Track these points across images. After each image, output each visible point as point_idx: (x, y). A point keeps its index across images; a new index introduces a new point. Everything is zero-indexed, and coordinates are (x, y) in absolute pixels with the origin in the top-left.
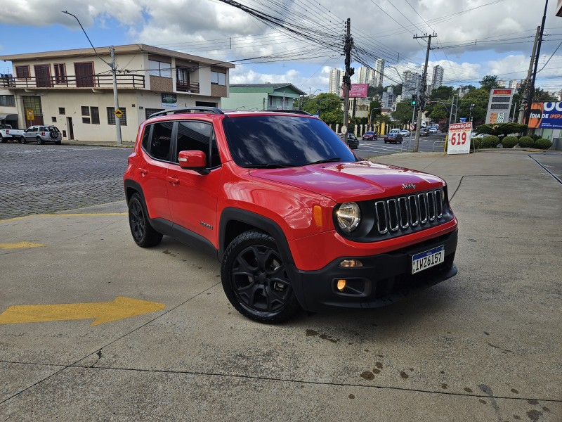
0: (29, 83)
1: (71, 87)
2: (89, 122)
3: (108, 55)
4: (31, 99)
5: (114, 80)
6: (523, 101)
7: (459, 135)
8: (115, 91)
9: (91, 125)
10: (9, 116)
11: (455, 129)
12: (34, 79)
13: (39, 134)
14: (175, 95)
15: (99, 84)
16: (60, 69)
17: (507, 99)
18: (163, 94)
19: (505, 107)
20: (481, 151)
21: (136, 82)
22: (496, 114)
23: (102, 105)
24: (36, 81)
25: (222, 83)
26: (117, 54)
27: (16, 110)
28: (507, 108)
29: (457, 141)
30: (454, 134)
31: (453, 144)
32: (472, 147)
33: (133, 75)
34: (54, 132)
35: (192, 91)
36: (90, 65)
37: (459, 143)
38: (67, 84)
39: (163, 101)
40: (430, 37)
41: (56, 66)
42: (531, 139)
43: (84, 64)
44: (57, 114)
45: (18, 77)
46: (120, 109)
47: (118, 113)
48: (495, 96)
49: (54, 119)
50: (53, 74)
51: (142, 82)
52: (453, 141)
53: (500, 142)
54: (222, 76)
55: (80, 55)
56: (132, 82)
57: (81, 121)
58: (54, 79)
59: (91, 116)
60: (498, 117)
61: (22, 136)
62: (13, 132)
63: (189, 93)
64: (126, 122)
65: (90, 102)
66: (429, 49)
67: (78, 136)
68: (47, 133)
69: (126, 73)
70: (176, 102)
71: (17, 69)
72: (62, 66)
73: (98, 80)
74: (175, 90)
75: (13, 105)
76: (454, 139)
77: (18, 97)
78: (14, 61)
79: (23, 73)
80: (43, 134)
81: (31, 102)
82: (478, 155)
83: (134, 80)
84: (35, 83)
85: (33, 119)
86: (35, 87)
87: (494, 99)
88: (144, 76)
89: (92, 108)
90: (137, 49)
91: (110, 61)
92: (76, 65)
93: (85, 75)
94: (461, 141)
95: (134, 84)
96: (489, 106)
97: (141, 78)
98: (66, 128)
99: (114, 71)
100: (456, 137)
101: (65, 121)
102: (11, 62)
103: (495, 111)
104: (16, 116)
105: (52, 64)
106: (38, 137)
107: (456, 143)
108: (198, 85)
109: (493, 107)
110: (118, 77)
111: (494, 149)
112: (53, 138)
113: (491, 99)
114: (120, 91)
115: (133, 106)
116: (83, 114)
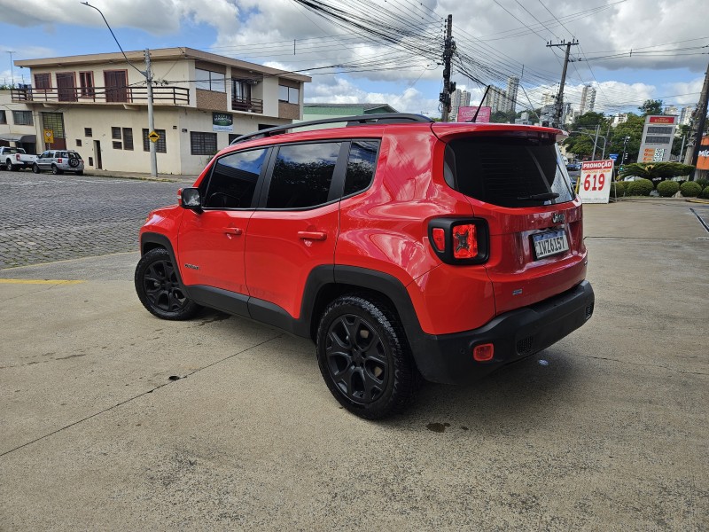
0: (48, 96)
1: (98, 101)
2: (120, 148)
3: (141, 61)
4: (52, 116)
5: (149, 94)
6: (693, 133)
7: (595, 177)
8: (150, 108)
9: (123, 151)
10: (25, 137)
11: (590, 169)
12: (56, 91)
13: (55, 160)
14: (230, 115)
15: (132, 98)
16: (87, 78)
17: (668, 130)
18: (215, 114)
19: (666, 140)
20: (625, 200)
21: (177, 96)
22: (653, 151)
23: (137, 125)
24: (58, 93)
25: (293, 101)
26: (154, 61)
27: (34, 130)
28: (668, 142)
29: (592, 186)
30: (589, 176)
31: (586, 189)
32: (612, 194)
33: (174, 88)
34: (75, 159)
35: (253, 111)
36: (123, 74)
37: (594, 189)
38: (94, 98)
39: (215, 123)
40: (569, 45)
41: (82, 75)
42: (698, 186)
43: (116, 72)
44: (82, 136)
45: (37, 88)
46: (157, 131)
47: (153, 136)
48: (652, 125)
49: (79, 143)
50: (78, 85)
51: (186, 97)
52: (587, 185)
53: (655, 188)
54: (293, 91)
55: (111, 61)
56: (172, 96)
57: (111, 145)
58: (79, 91)
59: (124, 139)
60: (654, 154)
61: (35, 163)
62: (26, 157)
63: (250, 113)
64: (165, 148)
65: (123, 121)
66: (567, 60)
67: (107, 165)
68: (65, 160)
69: (164, 85)
70: (231, 124)
71: (36, 77)
72: (89, 75)
73: (131, 93)
74: (230, 109)
75: (30, 123)
76: (588, 182)
77: (37, 113)
78: (32, 68)
79: (42, 83)
80: (59, 161)
81: (52, 120)
82: (621, 205)
83: (174, 93)
84: (56, 96)
85: (52, 142)
86: (56, 101)
87: (651, 130)
88: (188, 90)
89: (124, 129)
90: (178, 53)
91: (144, 68)
92: (106, 74)
93: (117, 86)
94: (598, 185)
95: (175, 99)
96: (644, 139)
97: (185, 92)
98: (93, 155)
99: (149, 81)
100: (591, 179)
101: (92, 146)
102: (29, 69)
103: (650, 146)
104: (34, 137)
105: (77, 71)
106: (53, 165)
107: (591, 188)
108: (262, 104)
109: (649, 140)
110: (155, 90)
111: (644, 198)
112: (72, 166)
113: (646, 130)
114: (157, 109)
115: (175, 127)
116: (114, 137)
